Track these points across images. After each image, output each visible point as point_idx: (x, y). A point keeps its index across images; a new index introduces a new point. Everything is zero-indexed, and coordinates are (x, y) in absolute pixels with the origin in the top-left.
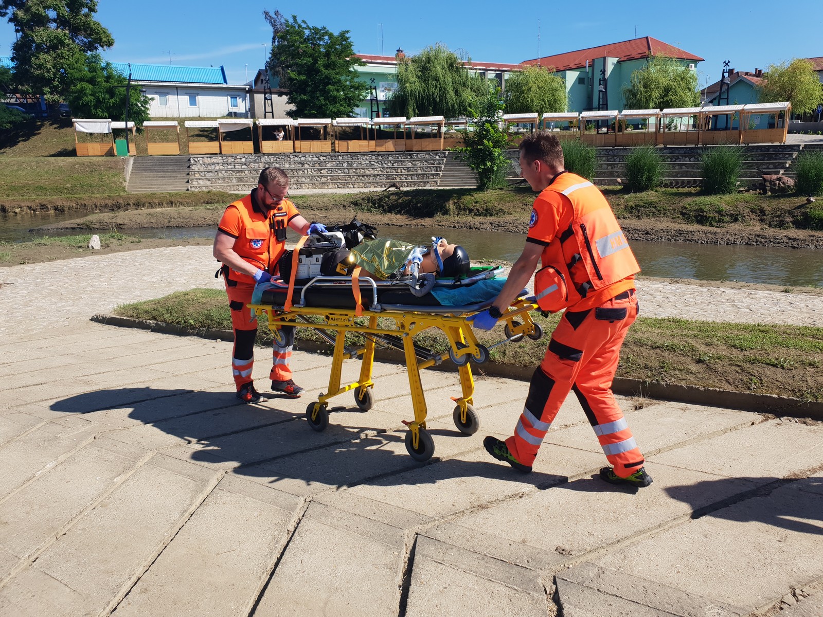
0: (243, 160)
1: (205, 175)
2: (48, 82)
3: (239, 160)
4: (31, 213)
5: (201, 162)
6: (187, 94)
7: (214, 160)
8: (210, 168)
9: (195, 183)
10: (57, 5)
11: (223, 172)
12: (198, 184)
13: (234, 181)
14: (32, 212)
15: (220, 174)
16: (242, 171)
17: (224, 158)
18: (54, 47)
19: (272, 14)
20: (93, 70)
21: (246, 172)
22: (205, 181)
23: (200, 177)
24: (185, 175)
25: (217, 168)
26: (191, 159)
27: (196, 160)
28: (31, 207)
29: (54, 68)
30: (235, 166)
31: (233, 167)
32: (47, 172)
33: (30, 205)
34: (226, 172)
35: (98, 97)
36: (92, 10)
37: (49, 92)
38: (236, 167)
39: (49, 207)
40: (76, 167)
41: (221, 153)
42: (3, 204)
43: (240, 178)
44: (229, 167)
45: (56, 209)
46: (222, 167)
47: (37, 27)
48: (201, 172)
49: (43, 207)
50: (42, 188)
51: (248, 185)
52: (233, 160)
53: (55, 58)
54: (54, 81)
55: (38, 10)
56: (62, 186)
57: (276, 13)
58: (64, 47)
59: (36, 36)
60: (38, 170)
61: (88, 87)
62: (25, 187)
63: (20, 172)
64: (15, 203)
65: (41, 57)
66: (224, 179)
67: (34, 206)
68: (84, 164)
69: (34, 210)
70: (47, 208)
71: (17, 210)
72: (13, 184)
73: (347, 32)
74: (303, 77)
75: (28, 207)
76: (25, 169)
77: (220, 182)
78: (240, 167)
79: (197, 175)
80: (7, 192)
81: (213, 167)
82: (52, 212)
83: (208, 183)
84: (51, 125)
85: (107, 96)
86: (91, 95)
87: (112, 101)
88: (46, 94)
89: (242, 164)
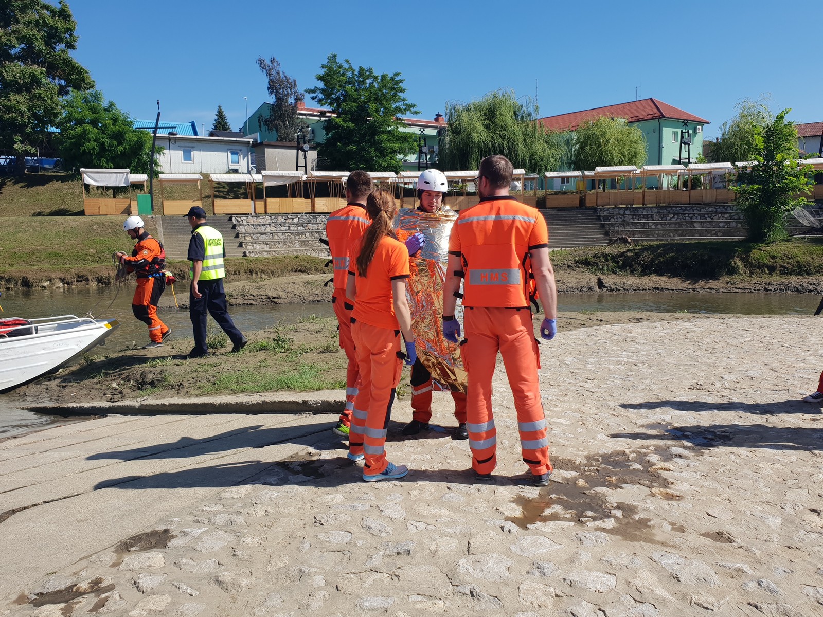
0: (296, 220)
1: (257, 238)
2: (20, 128)
3: (290, 221)
4: (64, 286)
5: (245, 222)
6: (180, 148)
7: (260, 220)
8: (259, 230)
9: (250, 248)
10: (34, 35)
11: (280, 235)
12: (254, 248)
13: (297, 245)
14: (66, 285)
15: (276, 237)
16: (302, 233)
17: (273, 217)
18: (28, 88)
19: (267, 62)
20: (94, 110)
21: (308, 234)
22: (262, 246)
23: (251, 241)
24: (233, 238)
25: (268, 229)
26: (233, 219)
27: (239, 219)
28: (64, 279)
29: (29, 111)
30: (289, 227)
31: (287, 228)
32: (56, 235)
33: (63, 276)
34: (283, 234)
35: (104, 143)
36: (70, 46)
37: (20, 141)
38: (292, 228)
39: (90, 279)
40: (95, 227)
41: (266, 213)
42: (25, 275)
43: (304, 241)
44: (283, 228)
45: (100, 280)
46: (274, 229)
47: (7, 62)
48: (253, 234)
49: (81, 278)
50: (57, 255)
51: (318, 250)
52: (283, 220)
53: (31, 99)
54: (27, 126)
55: (10, 40)
56: (84, 252)
57: (272, 60)
58: (40, 87)
59: (6, 72)
60: (44, 233)
61: (93, 132)
62: (33, 254)
63: (20, 235)
64: (42, 274)
65: (12, 97)
66: (285, 243)
67: (68, 277)
68: (103, 225)
69: (68, 284)
70: (87, 279)
71: (46, 284)
72: (16, 250)
73: (398, 74)
74: (351, 125)
75: (60, 279)
76: (25, 231)
77: (280, 246)
78: (296, 229)
79: (248, 238)
80: (9, 261)
81: (263, 228)
82: (93, 285)
83: (266, 248)
84: (15, 183)
85: (115, 143)
86: (94, 141)
87: (121, 148)
88: (16, 143)
89: (298, 225)
